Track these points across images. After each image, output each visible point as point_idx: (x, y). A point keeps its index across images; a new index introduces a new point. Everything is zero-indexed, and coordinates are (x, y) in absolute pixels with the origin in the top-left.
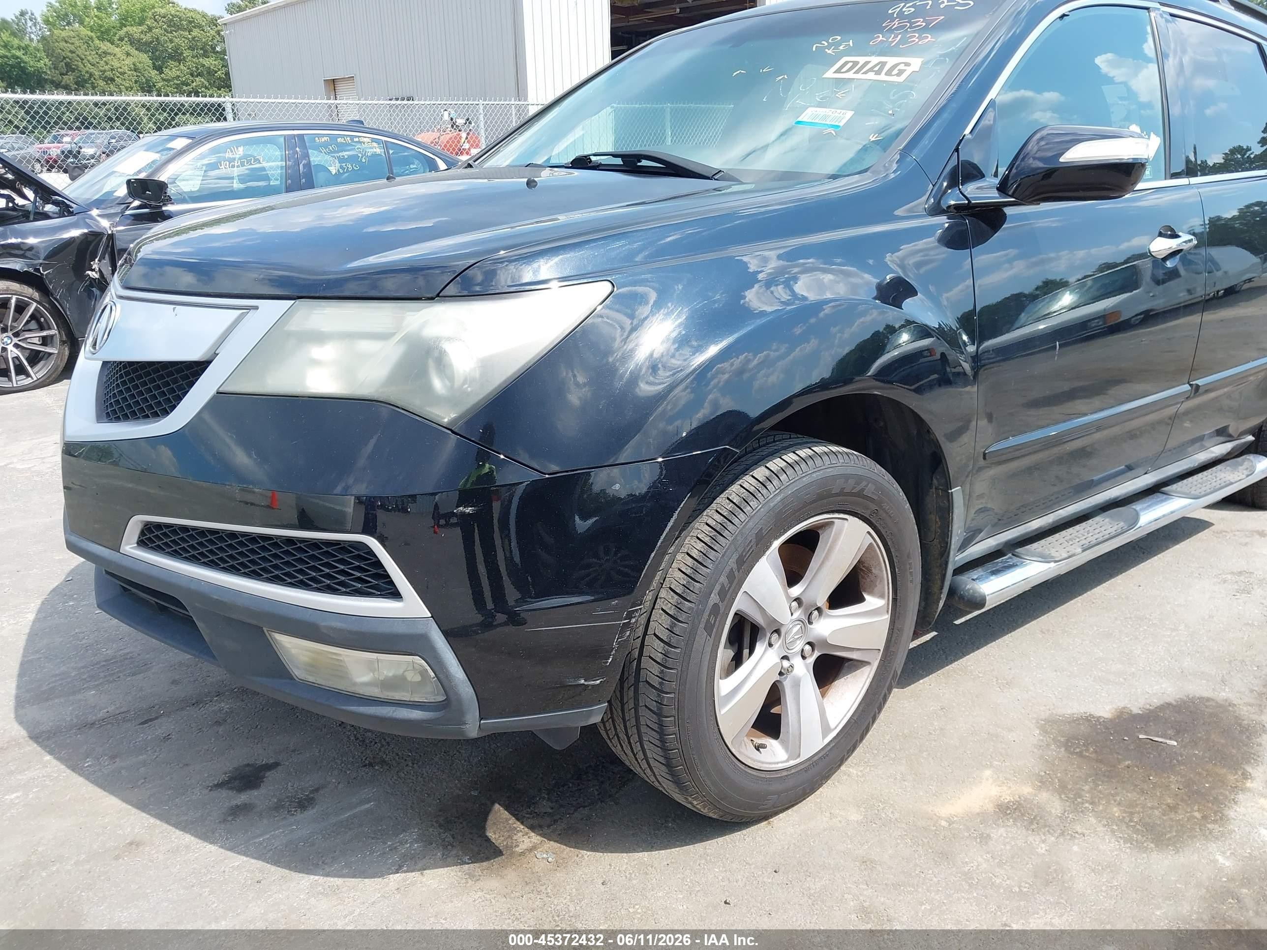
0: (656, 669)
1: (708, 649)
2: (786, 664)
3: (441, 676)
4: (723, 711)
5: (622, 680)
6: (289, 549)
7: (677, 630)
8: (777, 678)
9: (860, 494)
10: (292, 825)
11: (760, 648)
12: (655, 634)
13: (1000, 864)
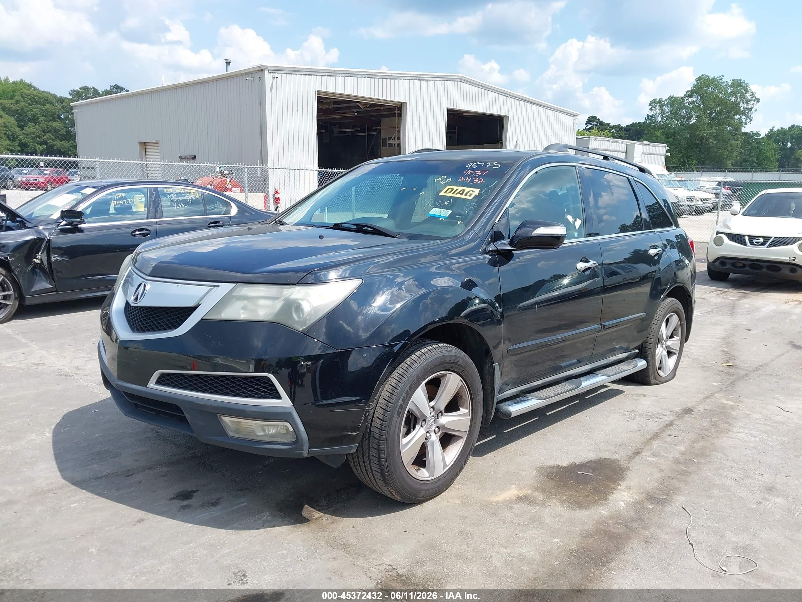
0: (377, 431)
1: (398, 423)
2: (428, 435)
3: (296, 430)
4: (403, 451)
5: (363, 438)
6: (234, 381)
7: (386, 415)
8: (425, 441)
9: (457, 363)
10: (211, 511)
11: (418, 427)
12: (377, 417)
13: (517, 516)
